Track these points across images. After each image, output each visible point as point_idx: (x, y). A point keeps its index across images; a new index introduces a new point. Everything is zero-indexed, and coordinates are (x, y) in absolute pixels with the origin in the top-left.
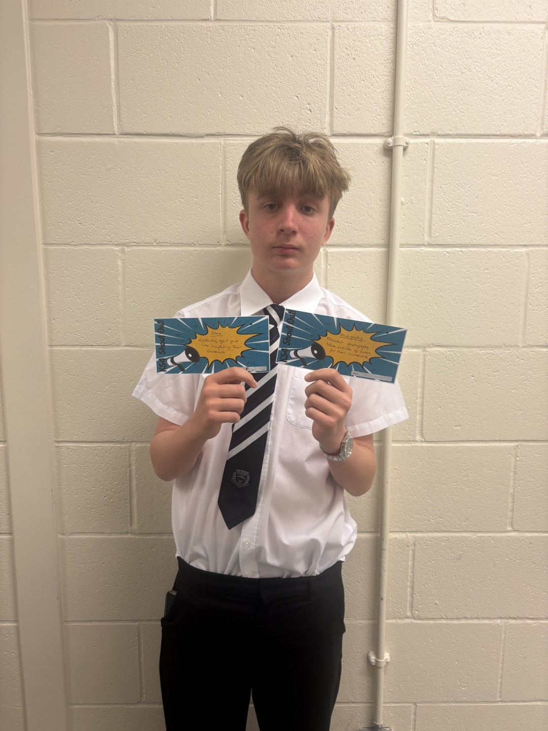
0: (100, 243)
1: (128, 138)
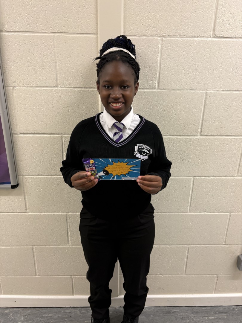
0: (152, 35)
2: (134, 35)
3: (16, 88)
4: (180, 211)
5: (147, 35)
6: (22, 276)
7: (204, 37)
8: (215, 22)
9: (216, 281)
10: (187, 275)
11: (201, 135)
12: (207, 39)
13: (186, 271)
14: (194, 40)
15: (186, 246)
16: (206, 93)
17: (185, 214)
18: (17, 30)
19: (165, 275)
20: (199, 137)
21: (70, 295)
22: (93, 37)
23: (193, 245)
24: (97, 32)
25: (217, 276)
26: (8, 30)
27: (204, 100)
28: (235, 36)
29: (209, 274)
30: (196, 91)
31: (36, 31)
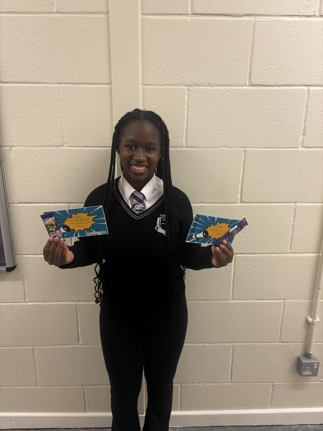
0: (176, 84)
1: (196, 16)
2: (154, 84)
3: (14, 148)
4: (220, 299)
5: (171, 84)
6: (20, 386)
7: (238, 85)
8: (251, 68)
9: (271, 391)
10: (233, 384)
11: (242, 202)
12: (242, 88)
13: (231, 378)
14: (227, 89)
15: (230, 344)
16: (245, 151)
17: (227, 302)
18: (15, 80)
19: (204, 384)
20: (239, 204)
21: (82, 412)
22: (106, 87)
23: (239, 342)
24: (111, 81)
25: (272, 384)
26: (5, 81)
27: (243, 159)
28: (276, 83)
29: (261, 382)
30: (233, 149)
31: (38, 82)
